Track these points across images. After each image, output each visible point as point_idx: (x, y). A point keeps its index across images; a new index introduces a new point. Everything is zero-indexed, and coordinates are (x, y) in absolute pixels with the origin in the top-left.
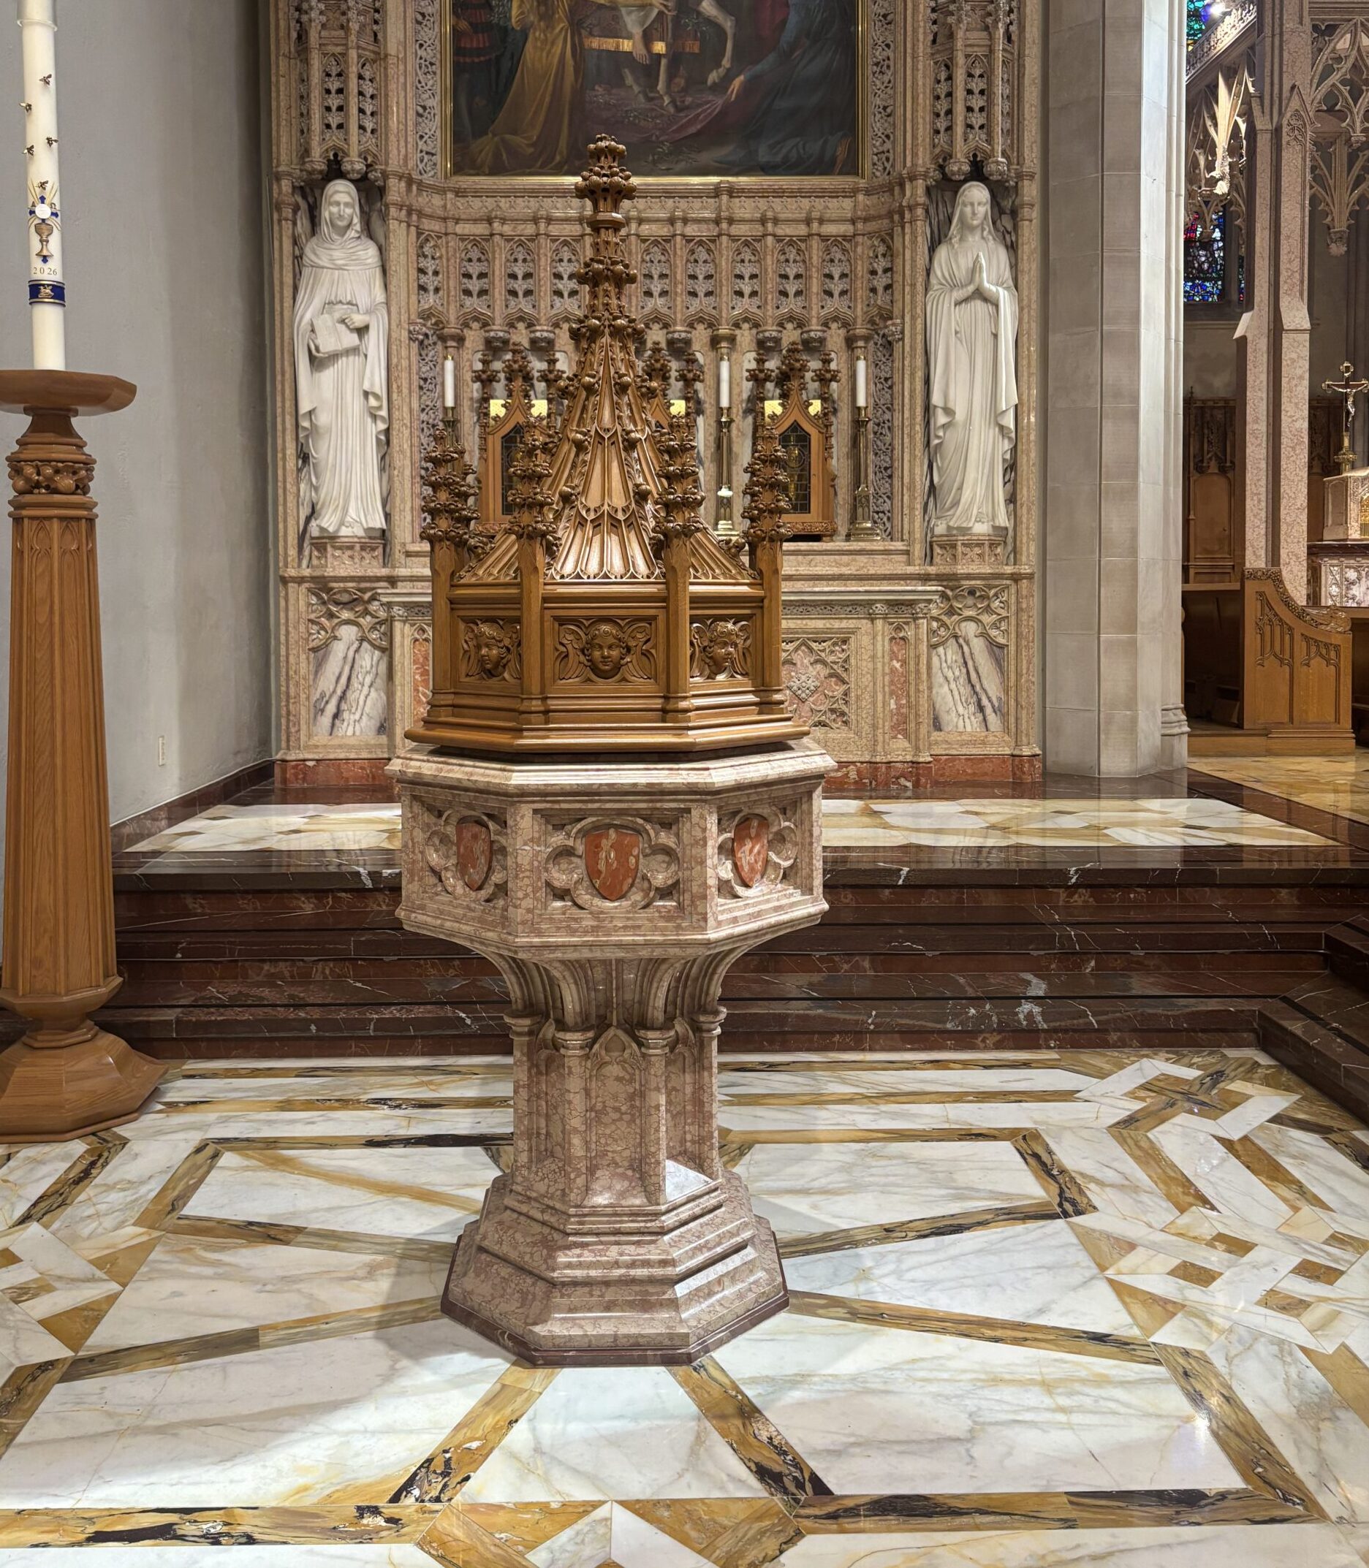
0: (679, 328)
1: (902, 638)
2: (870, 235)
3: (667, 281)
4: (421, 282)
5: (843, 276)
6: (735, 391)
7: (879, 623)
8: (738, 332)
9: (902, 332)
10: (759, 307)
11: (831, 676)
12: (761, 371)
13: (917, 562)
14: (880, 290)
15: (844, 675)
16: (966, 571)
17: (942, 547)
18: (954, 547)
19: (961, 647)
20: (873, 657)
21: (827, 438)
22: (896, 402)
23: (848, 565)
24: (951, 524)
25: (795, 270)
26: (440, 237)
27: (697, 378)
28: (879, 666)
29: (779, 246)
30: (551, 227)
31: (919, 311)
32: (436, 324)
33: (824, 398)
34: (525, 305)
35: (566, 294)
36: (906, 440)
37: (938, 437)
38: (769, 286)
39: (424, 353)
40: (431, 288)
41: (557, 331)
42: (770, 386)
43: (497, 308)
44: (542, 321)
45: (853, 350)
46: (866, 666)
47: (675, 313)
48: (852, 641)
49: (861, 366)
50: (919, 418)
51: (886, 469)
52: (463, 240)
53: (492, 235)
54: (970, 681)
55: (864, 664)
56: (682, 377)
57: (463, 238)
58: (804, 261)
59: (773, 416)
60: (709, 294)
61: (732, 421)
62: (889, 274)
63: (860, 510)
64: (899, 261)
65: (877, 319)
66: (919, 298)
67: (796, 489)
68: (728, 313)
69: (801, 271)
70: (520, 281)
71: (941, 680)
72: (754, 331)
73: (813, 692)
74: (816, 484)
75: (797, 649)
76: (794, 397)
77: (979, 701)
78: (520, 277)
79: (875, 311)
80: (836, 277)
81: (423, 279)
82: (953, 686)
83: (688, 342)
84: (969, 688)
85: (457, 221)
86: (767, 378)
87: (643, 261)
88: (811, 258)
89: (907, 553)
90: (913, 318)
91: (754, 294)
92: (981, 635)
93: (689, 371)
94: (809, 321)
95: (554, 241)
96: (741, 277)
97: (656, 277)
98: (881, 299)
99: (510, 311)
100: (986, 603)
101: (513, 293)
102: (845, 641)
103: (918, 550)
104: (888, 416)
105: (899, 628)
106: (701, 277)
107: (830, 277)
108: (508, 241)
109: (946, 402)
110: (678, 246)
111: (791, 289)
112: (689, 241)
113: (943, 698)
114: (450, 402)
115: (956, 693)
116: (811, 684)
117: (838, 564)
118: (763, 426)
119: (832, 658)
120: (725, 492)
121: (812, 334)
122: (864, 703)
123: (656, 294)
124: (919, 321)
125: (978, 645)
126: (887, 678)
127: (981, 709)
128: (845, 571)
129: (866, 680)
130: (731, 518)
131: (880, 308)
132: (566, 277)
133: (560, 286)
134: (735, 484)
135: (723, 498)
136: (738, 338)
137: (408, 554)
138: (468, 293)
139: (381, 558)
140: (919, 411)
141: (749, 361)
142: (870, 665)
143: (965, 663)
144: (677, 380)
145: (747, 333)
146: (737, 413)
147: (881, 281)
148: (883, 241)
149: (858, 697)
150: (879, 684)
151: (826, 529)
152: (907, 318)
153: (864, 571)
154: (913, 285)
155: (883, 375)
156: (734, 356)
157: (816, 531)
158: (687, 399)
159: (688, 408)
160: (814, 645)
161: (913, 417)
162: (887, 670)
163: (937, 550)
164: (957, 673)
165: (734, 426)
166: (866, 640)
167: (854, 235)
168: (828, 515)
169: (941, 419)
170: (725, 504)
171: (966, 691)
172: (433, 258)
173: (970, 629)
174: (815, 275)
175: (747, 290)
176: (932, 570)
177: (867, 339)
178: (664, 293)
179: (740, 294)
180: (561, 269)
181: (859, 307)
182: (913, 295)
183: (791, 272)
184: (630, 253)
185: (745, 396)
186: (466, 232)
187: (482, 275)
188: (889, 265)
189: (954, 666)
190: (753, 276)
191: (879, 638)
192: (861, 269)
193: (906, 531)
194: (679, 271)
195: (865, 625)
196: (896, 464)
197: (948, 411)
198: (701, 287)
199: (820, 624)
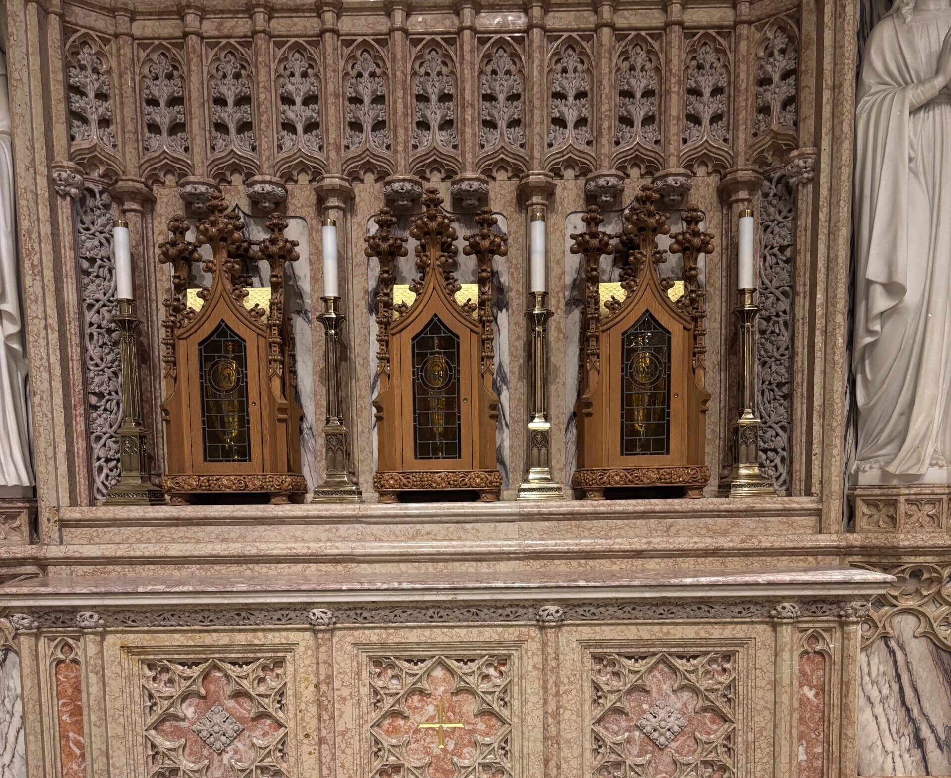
0: (469, 174)
1: (820, 653)
2: (758, 23)
3: (451, 104)
4: (75, 106)
5: (717, 91)
6: (555, 271)
7: (786, 632)
8: (557, 182)
9: (816, 168)
10: (589, 143)
11: (705, 709)
12: (594, 235)
13: (834, 527)
14: (776, 108)
15: (726, 710)
16: (912, 542)
17: (868, 503)
18: (894, 504)
19: (892, 652)
20: (775, 684)
21: (697, 337)
22: (800, 281)
23: (725, 533)
24: (891, 469)
25: (644, 82)
26: (106, 41)
27: (495, 250)
28: (785, 698)
29: (619, 47)
30: (274, 23)
31: (846, 128)
32: (104, 176)
33: (689, 277)
34: (238, 145)
35: (300, 128)
36: (819, 339)
37: (871, 333)
38: (605, 107)
39: (87, 219)
40: (93, 118)
41: (290, 186)
42: (605, 261)
43: (196, 149)
44: (265, 169)
45: (730, 207)
46: (763, 696)
47: (463, 154)
48: (740, 656)
49: (747, 225)
50: (842, 304)
51: (780, 385)
52: (144, 46)
53: (185, 35)
54: (904, 703)
55: (760, 693)
56: (474, 248)
57: (143, 42)
58: (657, 70)
59: (613, 305)
60: (514, 124)
61: (548, 315)
62: (791, 80)
63: (742, 449)
64: (810, 54)
65: (769, 156)
66: (847, 107)
67: (647, 417)
68: (542, 153)
69: (653, 85)
70: (230, 108)
71: (862, 701)
72: (582, 181)
73: (676, 736)
74: (678, 407)
75: (651, 670)
76: (645, 276)
77: (917, 731)
78: (230, 101)
79: (767, 141)
80: (707, 92)
81: (78, 103)
82: (879, 709)
83: (483, 198)
84: (902, 713)
85: (133, 15)
86: (603, 248)
87: (415, 74)
88: (668, 61)
89: (818, 513)
90: (835, 141)
91: (581, 122)
92: (925, 635)
93: (484, 237)
94: (664, 162)
95: (279, 45)
96: (560, 96)
97: (434, 98)
98: (779, 120)
99: (217, 154)
100: (934, 589)
101: (221, 127)
102: (727, 657)
103: (835, 509)
104: (784, 305)
105: (815, 637)
106: (501, 97)
107: (696, 92)
108: (212, 46)
109: (890, 274)
110: (467, 47)
111: (638, 113)
112: (483, 41)
113: (864, 728)
114: (124, 292)
115: (882, 720)
116: (675, 723)
117: (712, 532)
118: (598, 320)
119: (709, 683)
120: (538, 424)
121: (670, 180)
122: (758, 755)
123: (434, 125)
124: (846, 145)
125: (918, 649)
126: (796, 715)
127: (920, 743)
128: (725, 542)
129: (763, 720)
130: (547, 464)
131: (776, 134)
132: (298, 100)
133: (291, 115)
134: (553, 412)
135: (536, 432)
136: (558, 191)
137: (64, 524)
138: (154, 128)
139: (26, 530)
140: (842, 290)
141: (577, 224)
142: (770, 696)
143: (898, 677)
144: (467, 253)
145: (571, 184)
146: (556, 303)
147: (776, 95)
148: (782, 29)
149: (748, 746)
150: (783, 726)
151: (694, 477)
152: (825, 144)
153: (753, 544)
154: (836, 88)
155: (777, 241)
156: (553, 219)
157: (678, 481)
158: (481, 282)
159: (482, 293)
160: (679, 663)
161: (829, 301)
162: (796, 704)
163: (862, 509)
164: (886, 691)
165: (552, 322)
166: (763, 657)
167: (736, 23)
168: (695, 457)
169: (881, 302)
170: (540, 440)
171: (897, 716)
172: (95, 71)
173: (907, 626)
174: (675, 89)
175: (571, 117)
176: (855, 539)
177: (752, 186)
178: (446, 125)
179: (560, 122)
180: (290, 88)
181: (742, 136)
182: (836, 104)
183: (639, 85)
184: (394, 60)
185: (568, 280)
186: (148, 32)
187: (174, 101)
188: (792, 65)
189: (881, 681)
190: (580, 95)
191: (786, 655)
192: (745, 76)
193: (815, 480)
194: (468, 87)
195: (762, 632)
196: (799, 378)
197: (894, 289)
198: (503, 112)
199: (689, 632)
